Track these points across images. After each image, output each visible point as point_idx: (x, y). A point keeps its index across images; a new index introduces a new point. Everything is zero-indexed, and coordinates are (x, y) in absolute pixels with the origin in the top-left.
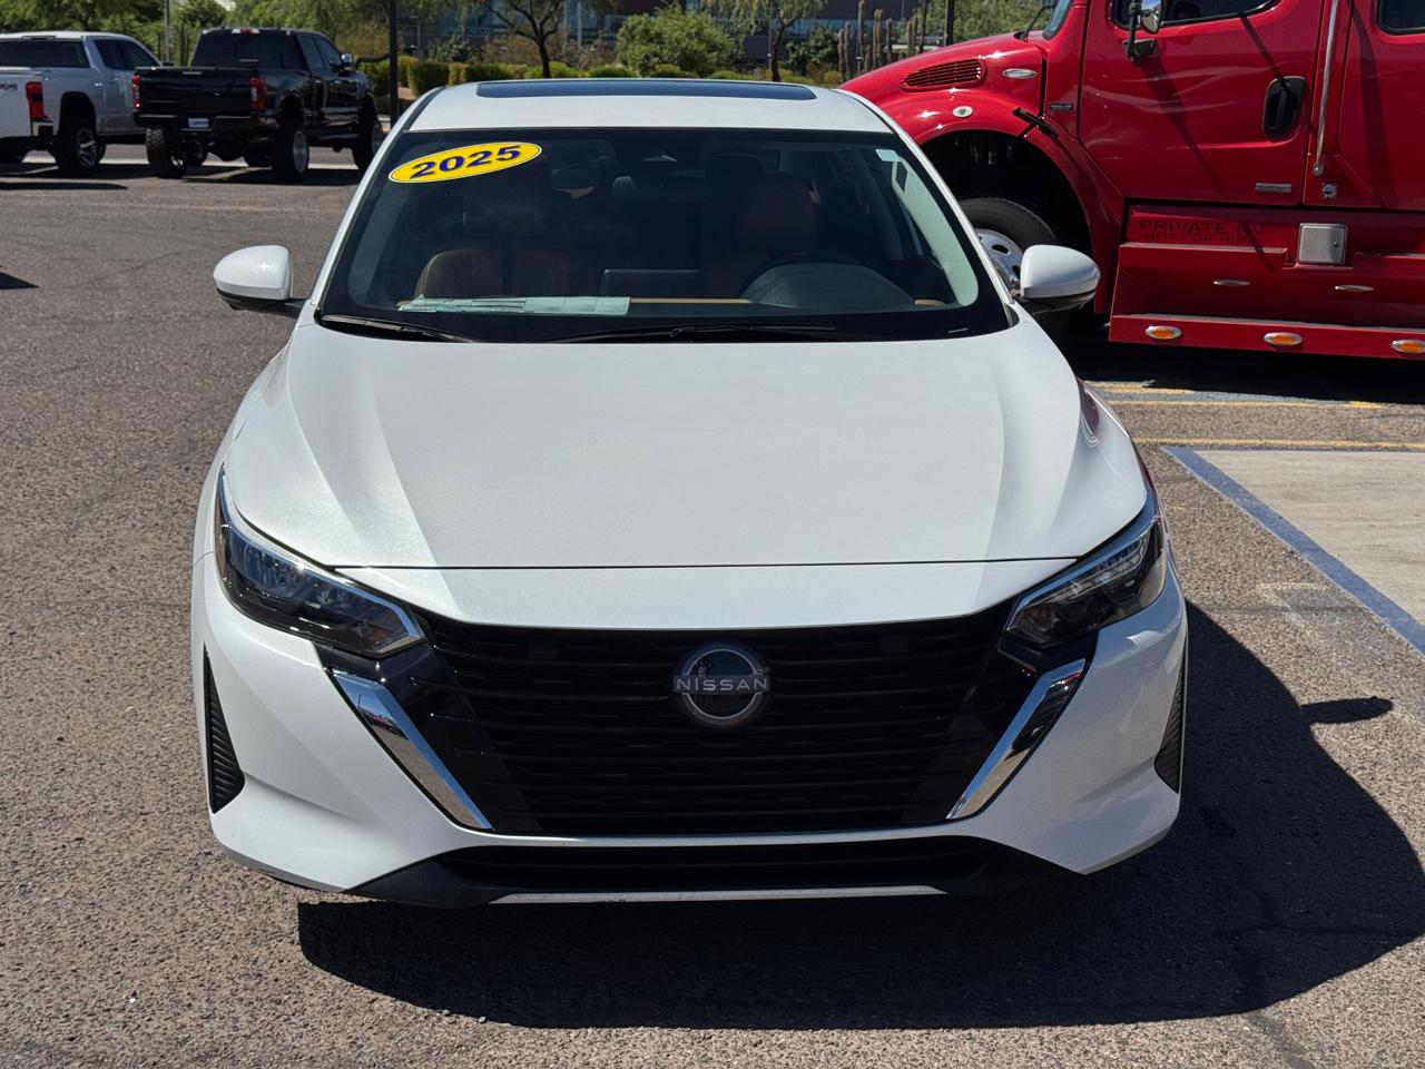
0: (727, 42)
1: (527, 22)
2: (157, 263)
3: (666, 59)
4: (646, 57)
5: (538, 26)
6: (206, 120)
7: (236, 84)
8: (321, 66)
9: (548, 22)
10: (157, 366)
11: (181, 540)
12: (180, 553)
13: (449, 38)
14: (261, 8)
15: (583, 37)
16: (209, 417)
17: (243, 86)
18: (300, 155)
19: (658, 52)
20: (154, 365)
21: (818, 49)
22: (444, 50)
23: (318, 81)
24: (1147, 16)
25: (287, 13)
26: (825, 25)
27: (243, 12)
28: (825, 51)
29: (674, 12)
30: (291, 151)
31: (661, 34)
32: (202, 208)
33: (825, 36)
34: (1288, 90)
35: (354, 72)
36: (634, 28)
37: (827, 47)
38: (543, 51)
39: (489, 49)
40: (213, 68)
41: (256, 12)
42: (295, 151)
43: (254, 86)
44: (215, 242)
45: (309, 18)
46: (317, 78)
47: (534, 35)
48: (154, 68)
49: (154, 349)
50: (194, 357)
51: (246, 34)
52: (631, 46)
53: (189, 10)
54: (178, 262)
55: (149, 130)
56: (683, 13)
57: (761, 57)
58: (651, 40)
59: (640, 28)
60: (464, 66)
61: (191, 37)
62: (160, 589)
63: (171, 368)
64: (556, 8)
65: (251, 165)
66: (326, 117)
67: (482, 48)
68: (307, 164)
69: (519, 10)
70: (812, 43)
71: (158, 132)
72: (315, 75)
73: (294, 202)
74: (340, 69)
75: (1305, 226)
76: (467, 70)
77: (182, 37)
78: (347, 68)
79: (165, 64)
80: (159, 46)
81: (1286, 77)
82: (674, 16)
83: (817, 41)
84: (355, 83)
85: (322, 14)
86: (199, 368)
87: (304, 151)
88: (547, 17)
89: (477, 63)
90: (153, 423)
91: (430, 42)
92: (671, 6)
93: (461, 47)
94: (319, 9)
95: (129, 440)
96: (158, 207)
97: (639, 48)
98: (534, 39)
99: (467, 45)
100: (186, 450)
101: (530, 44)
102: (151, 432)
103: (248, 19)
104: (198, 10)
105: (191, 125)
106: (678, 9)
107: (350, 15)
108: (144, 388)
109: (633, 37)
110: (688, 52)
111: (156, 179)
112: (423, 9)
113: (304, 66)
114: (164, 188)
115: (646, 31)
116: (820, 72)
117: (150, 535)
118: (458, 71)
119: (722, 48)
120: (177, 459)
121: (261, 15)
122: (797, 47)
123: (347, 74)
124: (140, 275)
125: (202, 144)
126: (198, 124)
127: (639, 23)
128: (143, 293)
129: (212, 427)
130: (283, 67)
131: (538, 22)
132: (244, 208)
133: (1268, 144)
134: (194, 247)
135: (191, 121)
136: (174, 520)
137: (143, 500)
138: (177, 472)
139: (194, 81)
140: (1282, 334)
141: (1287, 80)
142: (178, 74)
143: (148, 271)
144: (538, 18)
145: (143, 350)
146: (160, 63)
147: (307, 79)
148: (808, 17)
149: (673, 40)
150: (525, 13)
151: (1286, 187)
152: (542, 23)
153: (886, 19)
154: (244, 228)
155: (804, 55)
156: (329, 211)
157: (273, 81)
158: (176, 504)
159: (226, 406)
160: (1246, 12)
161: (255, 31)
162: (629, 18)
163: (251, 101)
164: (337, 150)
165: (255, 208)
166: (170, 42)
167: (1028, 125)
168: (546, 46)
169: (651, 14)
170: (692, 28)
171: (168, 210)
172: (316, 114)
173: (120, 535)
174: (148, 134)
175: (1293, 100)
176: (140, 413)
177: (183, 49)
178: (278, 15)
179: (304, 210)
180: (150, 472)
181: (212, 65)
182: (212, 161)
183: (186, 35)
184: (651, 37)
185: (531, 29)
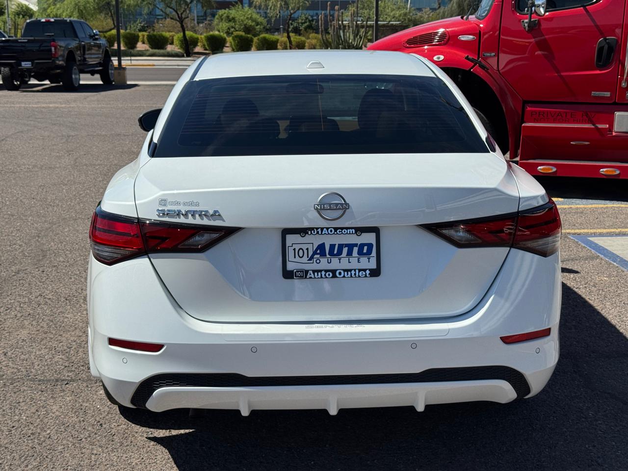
0: (263, 21)
1: (174, 13)
2: (12, 138)
3: (237, 29)
4: (229, 28)
5: (180, 15)
6: (30, 63)
7: (43, 45)
8: (84, 36)
9: (184, 13)
10: (18, 201)
11: (45, 325)
12: (45, 336)
13: (137, 21)
14: (51, 9)
15: (198, 20)
16: (51, 234)
17: (48, 46)
18: (76, 79)
19: (234, 26)
20: (17, 200)
21: (302, 23)
22: (134, 26)
23: (83, 43)
24: (538, 7)
25: (63, 11)
26: (305, 13)
27: (43, 11)
28: (306, 24)
29: (238, 8)
30: (72, 77)
31: (235, 18)
32: (31, 106)
33: (306, 18)
34: (608, 43)
35: (100, 38)
36: (222, 15)
37: (306, 22)
38: (182, 26)
39: (157, 26)
40: (32, 38)
41: (49, 11)
42: (73, 76)
43: (53, 46)
44: (40, 125)
45: (74, 13)
46: (83, 42)
47: (178, 19)
48: (4, 39)
49: (15, 190)
50: (38, 194)
51: (48, 22)
52: (221, 24)
53: (17, 10)
54: (22, 136)
55: (3, 68)
56: (243, 8)
57: (277, 28)
58: (230, 21)
59: (225, 15)
60: (145, 34)
61: (19, 23)
62: (36, 367)
63: (27, 202)
64: (188, 7)
65: (52, 83)
66: (87, 60)
67: (154, 25)
68: (79, 82)
69: (171, 8)
70: (300, 21)
71: (7, 69)
72: (81, 40)
73: (75, 101)
74: (93, 37)
75: (617, 114)
76: (148, 35)
77: (15, 23)
78: (96, 37)
79: (9, 37)
80: (4, 27)
81: (607, 38)
82: (239, 10)
83: (302, 20)
84: (100, 43)
85: (80, 11)
86: (41, 201)
87: (77, 76)
88: (184, 11)
89: (152, 32)
90: (20, 240)
91: (128, 23)
92: (237, 6)
93: (142, 25)
94: (79, 9)
95: (8, 251)
96: (9, 106)
97: (225, 25)
98: (178, 21)
99: (145, 24)
100: (41, 258)
101: (176, 23)
102: (20, 245)
103: (45, 14)
104: (21, 11)
105: (23, 65)
106: (240, 6)
107: (93, 12)
108: (13, 216)
109: (222, 19)
110: (247, 26)
111: (6, 91)
112: (127, 8)
113: (76, 36)
114: (11, 96)
115: (228, 17)
116: (307, 34)
117: (26, 323)
118: (143, 36)
119: (261, 24)
120: (36, 264)
121: (51, 12)
122: (293, 23)
123: (97, 39)
124: (4, 144)
125: (29, 73)
126: (26, 65)
127: (225, 13)
128: (7, 155)
129: (53, 240)
130: (65, 37)
131: (180, 13)
132: (51, 105)
133: (598, 72)
134: (30, 128)
135: (23, 64)
136: (39, 310)
137: (19, 295)
138: (36, 273)
139: (24, 45)
140: (608, 169)
141: (608, 39)
142: (16, 41)
143: (8, 142)
144: (180, 12)
145: (10, 190)
146: (6, 36)
147: (77, 42)
148: (302, 10)
149: (240, 20)
150: (174, 9)
151: (608, 94)
152: (181, 14)
153: (340, 10)
154: (53, 116)
155: (296, 26)
156: (93, 106)
157: (62, 43)
158: (39, 297)
159: (59, 226)
160: (585, 4)
161: (52, 20)
162: (220, 11)
163: (52, 54)
164: (93, 75)
165: (57, 105)
166: (9, 25)
167: (473, 64)
168: (184, 24)
169: (230, 9)
170: (248, 15)
171: (14, 107)
172: (82, 58)
173: (8, 323)
174: (2, 70)
175: (611, 49)
176: (12, 232)
177: (15, 29)
178: (59, 12)
179: (81, 105)
180: (22, 275)
181: (31, 36)
182: (33, 81)
183: (16, 22)
184: (230, 19)
185: (177, 17)
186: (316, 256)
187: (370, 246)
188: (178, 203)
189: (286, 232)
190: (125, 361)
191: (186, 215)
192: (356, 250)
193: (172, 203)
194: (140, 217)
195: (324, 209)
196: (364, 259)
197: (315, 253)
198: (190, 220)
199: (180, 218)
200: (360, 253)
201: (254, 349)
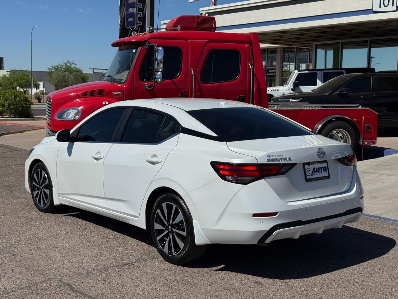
186: (313, 173)
187: (326, 167)
188: (275, 156)
189: (304, 164)
190: (262, 222)
191: (279, 161)
192: (323, 169)
193: (273, 156)
194: (259, 163)
195: (320, 154)
196: (325, 172)
197: (313, 172)
198: (280, 162)
199: (276, 161)
200: (324, 170)
201: (305, 210)
